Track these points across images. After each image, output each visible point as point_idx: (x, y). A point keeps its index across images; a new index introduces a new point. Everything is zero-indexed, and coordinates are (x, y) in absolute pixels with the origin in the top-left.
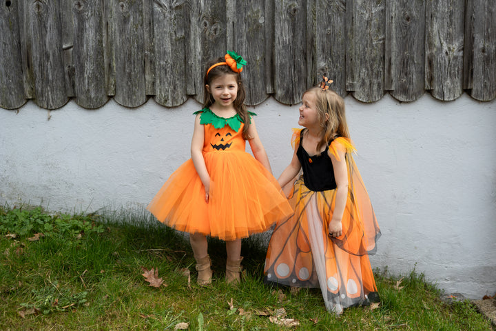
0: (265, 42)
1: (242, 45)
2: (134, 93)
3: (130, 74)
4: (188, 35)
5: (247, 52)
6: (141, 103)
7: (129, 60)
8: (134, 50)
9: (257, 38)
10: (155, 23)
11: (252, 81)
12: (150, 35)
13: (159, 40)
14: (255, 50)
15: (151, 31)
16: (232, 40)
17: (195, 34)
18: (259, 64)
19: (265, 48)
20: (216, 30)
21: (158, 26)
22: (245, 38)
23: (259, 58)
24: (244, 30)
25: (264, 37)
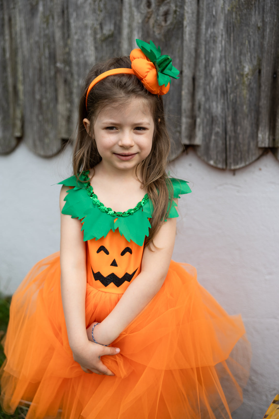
0: (264, 30)
1: (215, 42)
2: (46, 134)
3: (40, 102)
4: (118, 28)
5: (224, 58)
6: (55, 150)
7: (40, 80)
8: (45, 61)
9: (248, 25)
10: (71, 10)
11: (230, 119)
12: (63, 34)
13: (78, 41)
14: (241, 53)
15: (66, 26)
16: (194, 31)
17: (130, 26)
18: (247, 83)
19: (261, 46)
20: (166, 14)
21: (77, 15)
22: (221, 26)
23: (247, 69)
24: (220, 9)
25: (263, 21)
